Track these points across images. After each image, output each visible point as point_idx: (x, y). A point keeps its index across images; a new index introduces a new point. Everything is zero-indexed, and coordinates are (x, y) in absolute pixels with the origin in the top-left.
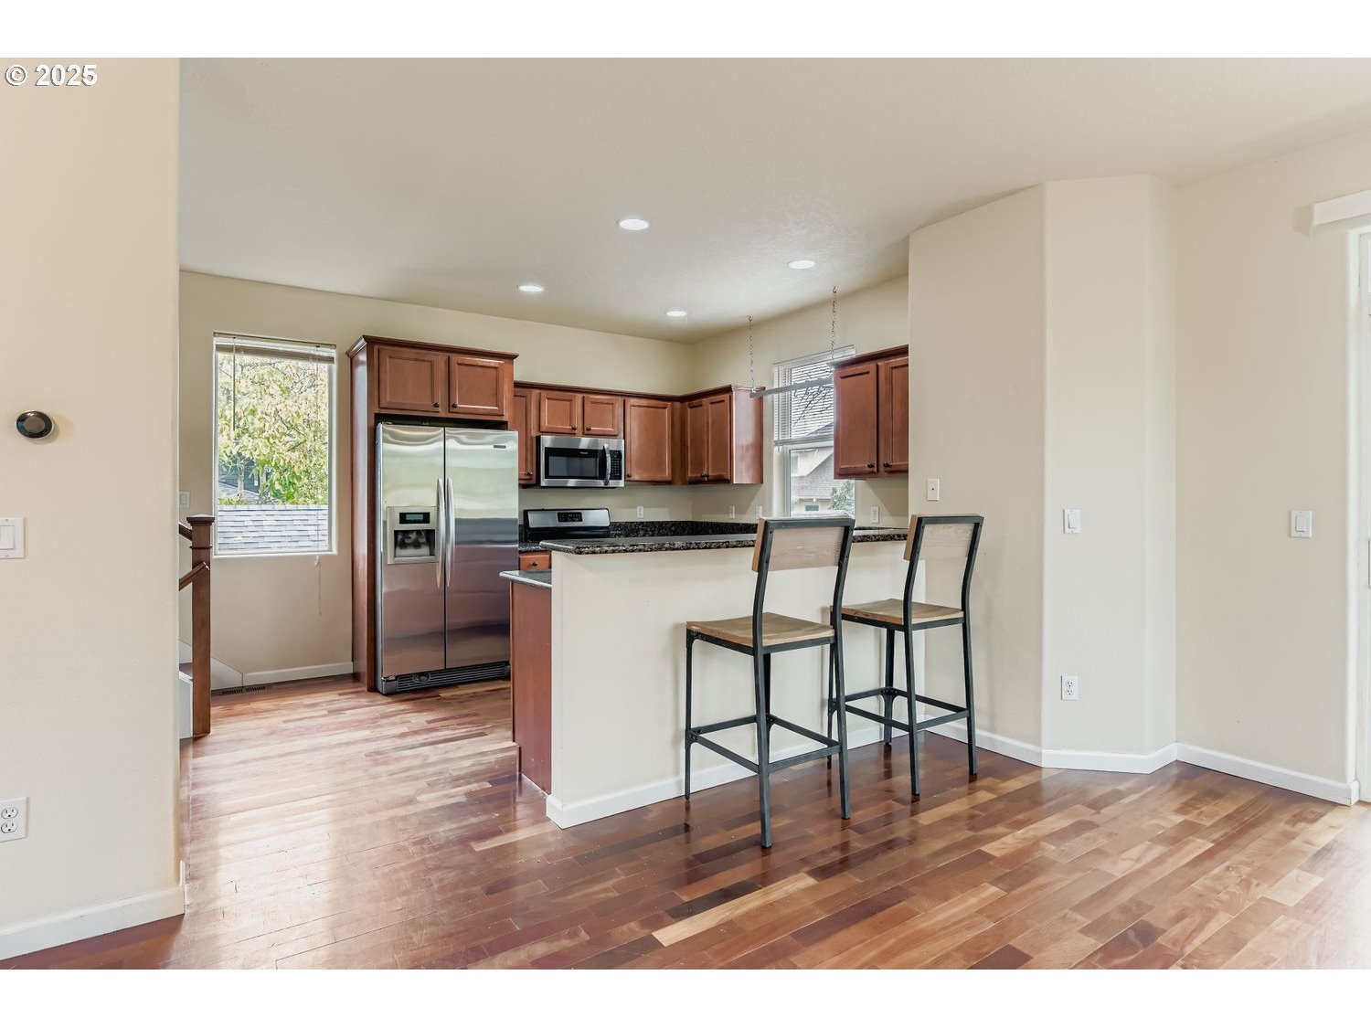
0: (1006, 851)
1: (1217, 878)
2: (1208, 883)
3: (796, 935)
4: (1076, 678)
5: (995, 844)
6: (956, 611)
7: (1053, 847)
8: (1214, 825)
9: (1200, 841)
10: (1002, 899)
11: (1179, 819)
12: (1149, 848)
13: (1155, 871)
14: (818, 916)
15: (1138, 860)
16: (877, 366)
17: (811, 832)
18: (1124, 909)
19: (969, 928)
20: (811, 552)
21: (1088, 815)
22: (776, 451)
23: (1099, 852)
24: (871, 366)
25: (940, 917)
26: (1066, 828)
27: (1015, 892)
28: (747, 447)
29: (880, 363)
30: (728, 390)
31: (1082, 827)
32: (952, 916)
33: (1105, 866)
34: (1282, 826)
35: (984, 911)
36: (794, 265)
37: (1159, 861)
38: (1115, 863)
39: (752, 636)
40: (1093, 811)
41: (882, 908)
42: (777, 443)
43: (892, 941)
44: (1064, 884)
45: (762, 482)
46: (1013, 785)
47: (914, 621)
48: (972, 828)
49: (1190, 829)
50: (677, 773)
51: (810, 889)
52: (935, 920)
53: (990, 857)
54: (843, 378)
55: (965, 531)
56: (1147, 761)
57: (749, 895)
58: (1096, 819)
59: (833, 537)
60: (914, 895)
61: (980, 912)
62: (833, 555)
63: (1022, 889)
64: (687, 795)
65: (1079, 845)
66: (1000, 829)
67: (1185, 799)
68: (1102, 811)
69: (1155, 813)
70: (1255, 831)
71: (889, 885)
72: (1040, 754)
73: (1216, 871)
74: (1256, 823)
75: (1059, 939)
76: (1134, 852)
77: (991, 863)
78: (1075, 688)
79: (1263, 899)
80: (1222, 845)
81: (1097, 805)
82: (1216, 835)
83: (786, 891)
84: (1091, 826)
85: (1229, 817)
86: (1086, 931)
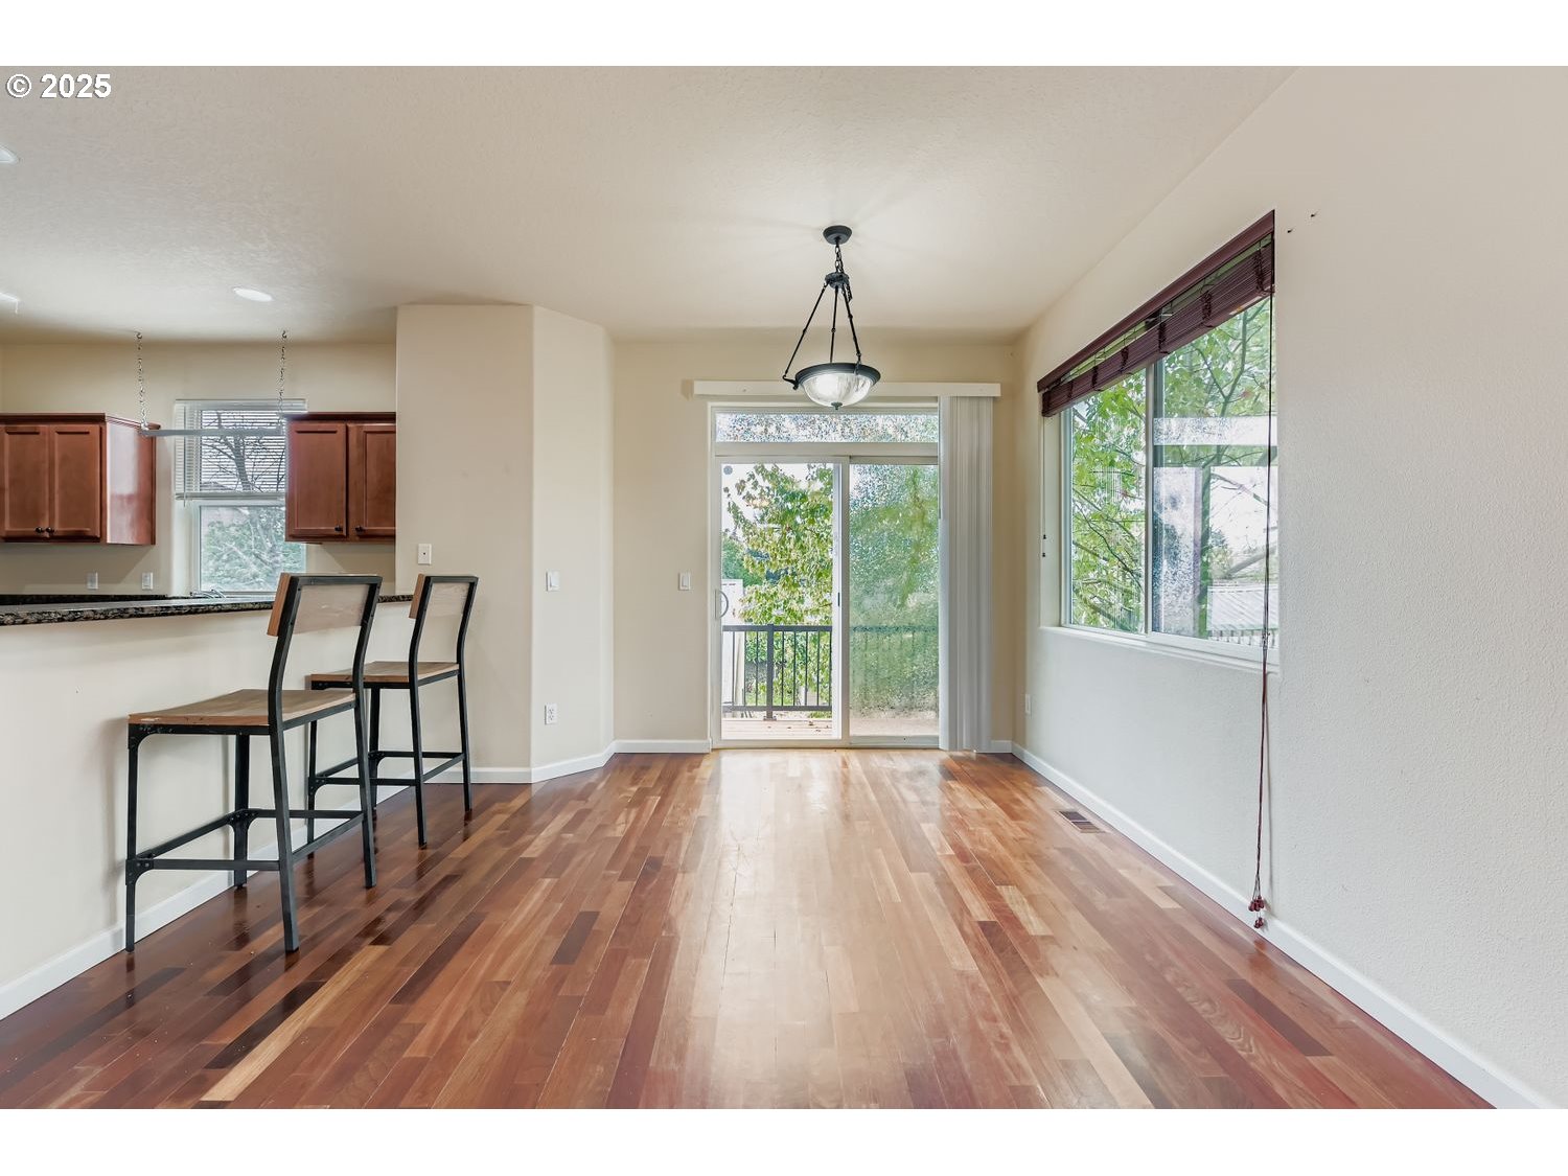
0: (540, 851)
1: (672, 815)
2: (669, 819)
3: (397, 999)
4: (555, 705)
5: (531, 849)
6: (451, 664)
7: (571, 835)
8: (655, 785)
9: (652, 798)
10: (557, 885)
11: (635, 789)
12: (628, 813)
13: (640, 823)
14: (408, 974)
15: (626, 822)
16: (347, 428)
17: (352, 908)
18: (635, 855)
19: (547, 915)
20: (337, 612)
21: (582, 806)
22: (178, 504)
23: (601, 827)
24: (340, 427)
25: (520, 918)
26: (573, 819)
27: (563, 875)
28: (130, 498)
29: (350, 425)
30: (99, 419)
31: (581, 816)
32: (529, 912)
33: (610, 834)
34: (687, 774)
35: (551, 897)
36: (240, 292)
37: (638, 818)
38: (615, 830)
39: (267, 713)
40: (583, 802)
41: (467, 936)
42: (180, 496)
43: (491, 956)
44: (592, 856)
45: (153, 542)
46: (518, 802)
47: (420, 677)
48: (507, 844)
49: (643, 794)
50: (113, 920)
51: (382, 957)
52: (516, 924)
53: (531, 860)
54: (299, 432)
55: (460, 591)
56: (599, 759)
57: (316, 994)
58: (588, 806)
59: (358, 594)
60: (487, 913)
61: (547, 900)
62: (356, 614)
63: (567, 871)
64: (130, 946)
65: (587, 827)
66: (527, 838)
67: (630, 777)
68: (590, 799)
69: (620, 791)
70: (677, 781)
71: (461, 917)
72: (530, 774)
73: (670, 812)
74: (674, 777)
75: (610, 892)
76: (622, 818)
77: (535, 863)
78: (555, 714)
79: (699, 817)
80: (665, 795)
81: (583, 796)
82: (660, 791)
83: (358, 970)
84: (588, 811)
85: (660, 778)
86: (622, 878)
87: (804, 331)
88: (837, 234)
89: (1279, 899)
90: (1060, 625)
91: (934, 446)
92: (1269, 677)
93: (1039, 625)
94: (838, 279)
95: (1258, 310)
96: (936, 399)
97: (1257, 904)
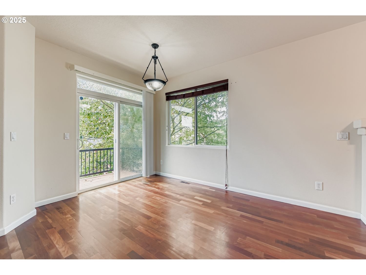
72: (4, 230)
87: (148, 68)
88: (155, 46)
89: (229, 184)
90: (169, 145)
91: (141, 103)
92: (227, 150)
93: (165, 145)
94: (155, 58)
95: (225, 93)
96: (142, 91)
97: (226, 185)
